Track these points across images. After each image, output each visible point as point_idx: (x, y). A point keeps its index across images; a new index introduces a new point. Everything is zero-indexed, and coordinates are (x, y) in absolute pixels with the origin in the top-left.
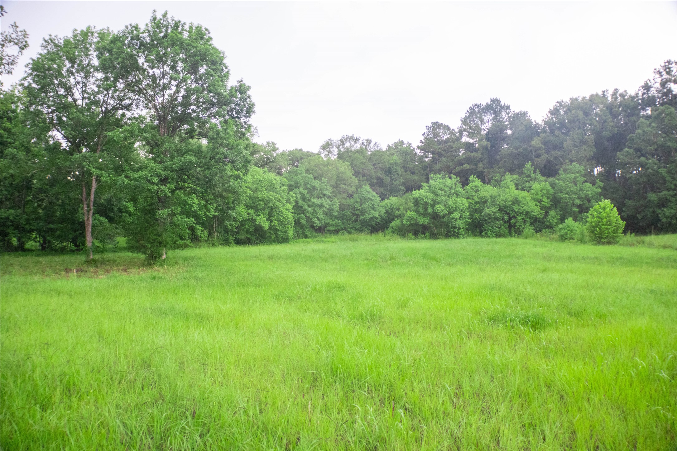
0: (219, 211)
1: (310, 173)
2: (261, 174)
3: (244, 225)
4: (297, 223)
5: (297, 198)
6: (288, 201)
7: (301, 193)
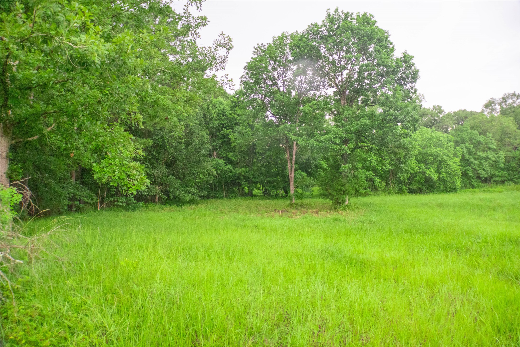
0: (393, 164)
1: (475, 130)
2: (430, 133)
3: (415, 177)
4: (464, 174)
5: (463, 152)
6: (455, 155)
7: (467, 148)
